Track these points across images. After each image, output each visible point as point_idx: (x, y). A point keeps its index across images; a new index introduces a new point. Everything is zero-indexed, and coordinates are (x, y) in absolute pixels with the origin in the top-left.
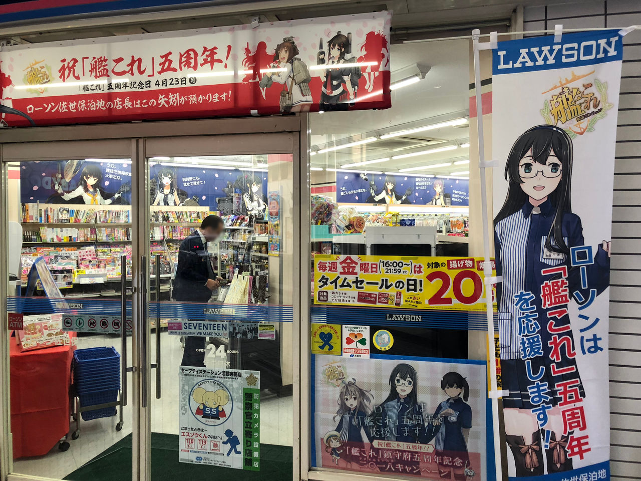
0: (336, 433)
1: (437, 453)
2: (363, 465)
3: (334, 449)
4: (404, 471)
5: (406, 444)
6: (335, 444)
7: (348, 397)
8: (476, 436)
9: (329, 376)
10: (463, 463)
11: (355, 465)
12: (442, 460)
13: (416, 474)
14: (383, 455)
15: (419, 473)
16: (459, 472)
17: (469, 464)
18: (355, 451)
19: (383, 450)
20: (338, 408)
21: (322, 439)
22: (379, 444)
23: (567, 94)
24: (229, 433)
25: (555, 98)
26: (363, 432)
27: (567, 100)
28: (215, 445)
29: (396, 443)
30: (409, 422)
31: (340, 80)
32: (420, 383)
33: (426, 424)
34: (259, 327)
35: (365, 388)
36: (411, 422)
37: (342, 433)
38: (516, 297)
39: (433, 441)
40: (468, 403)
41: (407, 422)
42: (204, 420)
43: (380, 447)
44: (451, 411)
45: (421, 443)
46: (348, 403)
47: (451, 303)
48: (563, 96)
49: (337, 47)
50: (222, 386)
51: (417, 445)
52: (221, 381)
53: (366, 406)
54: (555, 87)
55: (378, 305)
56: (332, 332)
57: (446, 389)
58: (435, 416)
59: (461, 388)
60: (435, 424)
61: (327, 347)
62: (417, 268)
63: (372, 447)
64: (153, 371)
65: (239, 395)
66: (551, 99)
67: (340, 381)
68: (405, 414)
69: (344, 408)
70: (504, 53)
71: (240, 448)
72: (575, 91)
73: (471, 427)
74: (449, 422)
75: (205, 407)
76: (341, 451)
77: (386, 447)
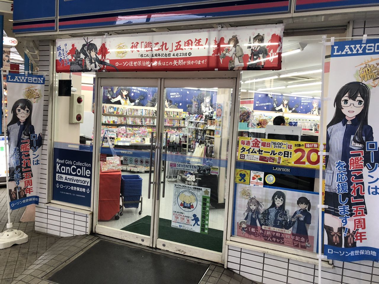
0: (245, 221)
1: (293, 234)
2: (256, 236)
3: (243, 228)
4: (276, 241)
5: (278, 229)
6: (244, 226)
7: (252, 204)
8: (313, 228)
9: (243, 194)
10: (305, 240)
11: (252, 236)
12: (295, 238)
13: (281, 243)
14: (266, 233)
15: (283, 243)
16: (303, 244)
17: (308, 241)
18: (253, 230)
19: (267, 230)
20: (246, 209)
21: (238, 223)
22: (265, 227)
23: (368, 67)
24: (195, 216)
25: (362, 69)
26: (257, 221)
27: (368, 70)
28: (188, 221)
29: (273, 228)
30: (280, 219)
31: (258, 56)
32: (287, 201)
33: (288, 220)
34: (211, 168)
35: (260, 201)
36: (281, 218)
37: (247, 221)
38: (336, 163)
39: (291, 229)
40: (310, 212)
41: (279, 219)
42: (184, 209)
43: (265, 229)
44: (302, 215)
45: (285, 229)
46: (251, 207)
47: (305, 164)
48: (366, 68)
49: (257, 41)
50: (193, 194)
51: (283, 229)
52: (193, 191)
53: (260, 209)
54: (362, 64)
55: (269, 162)
56: (246, 174)
57: (299, 204)
58: (293, 217)
59: (307, 205)
60: (293, 221)
61: (243, 180)
62: (290, 146)
63: (261, 229)
64: (162, 185)
65: (200, 199)
66: (360, 69)
67: (248, 197)
68: (279, 214)
69: (249, 209)
70: (337, 47)
71: (199, 223)
72: (372, 66)
73: (310, 224)
74: (300, 220)
75: (184, 203)
76: (247, 229)
77: (268, 229)
